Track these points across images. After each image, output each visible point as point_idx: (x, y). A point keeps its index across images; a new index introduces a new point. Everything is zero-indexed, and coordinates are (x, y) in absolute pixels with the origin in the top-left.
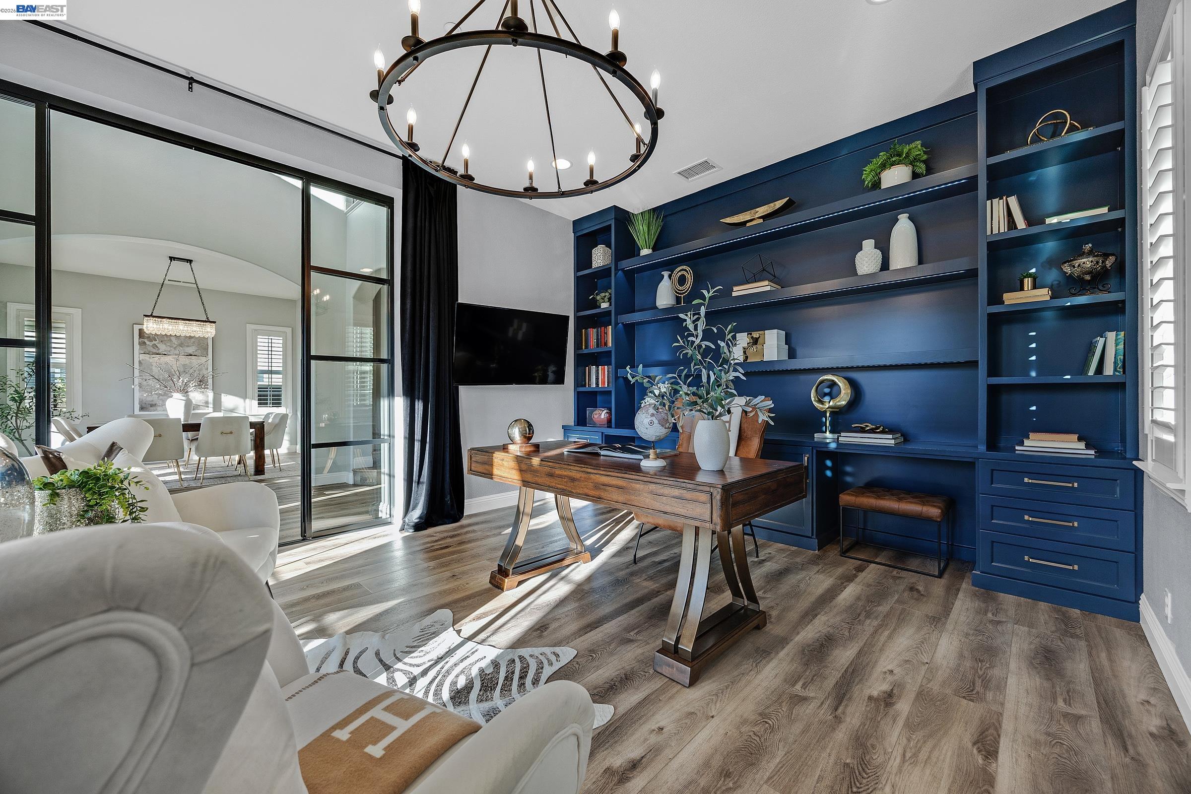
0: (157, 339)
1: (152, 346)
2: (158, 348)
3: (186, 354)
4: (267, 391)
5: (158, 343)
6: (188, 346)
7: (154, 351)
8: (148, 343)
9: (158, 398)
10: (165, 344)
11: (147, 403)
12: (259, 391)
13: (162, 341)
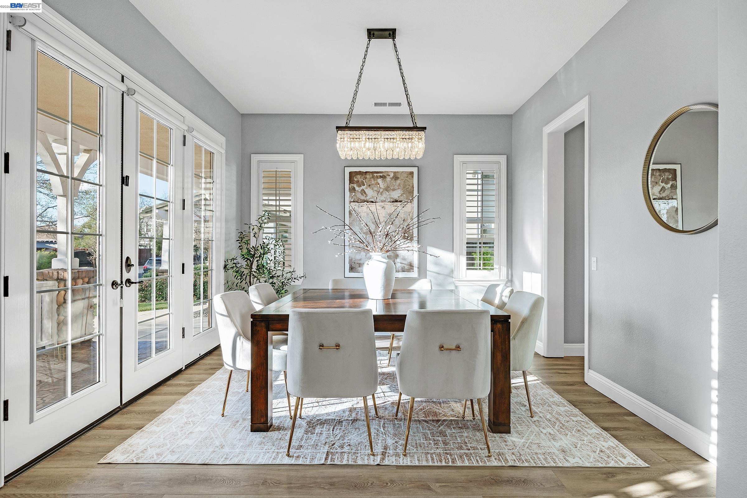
0: (365, 183)
1: (360, 192)
2: (365, 193)
3: (392, 200)
4: (476, 247)
5: (366, 188)
6: (394, 190)
7: (363, 198)
8: (357, 188)
9: (366, 256)
10: (373, 189)
11: (356, 262)
12: (467, 247)
13: (369, 186)
